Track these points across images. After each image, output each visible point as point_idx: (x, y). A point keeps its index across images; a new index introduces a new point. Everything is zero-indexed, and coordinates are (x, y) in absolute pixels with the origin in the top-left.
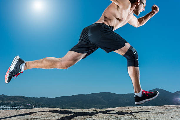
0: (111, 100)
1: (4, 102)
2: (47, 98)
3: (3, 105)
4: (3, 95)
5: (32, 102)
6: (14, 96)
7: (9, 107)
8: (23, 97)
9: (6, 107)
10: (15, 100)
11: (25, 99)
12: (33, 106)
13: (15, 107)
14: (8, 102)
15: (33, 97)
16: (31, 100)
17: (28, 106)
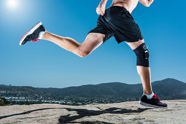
0: (121, 90)
1: (11, 92)
2: (55, 88)
3: (11, 96)
4: (10, 85)
5: (40, 93)
6: (21, 87)
7: (17, 98)
8: (31, 88)
9: (13, 98)
10: (23, 91)
11: (33, 90)
12: (41, 97)
13: (23, 98)
14: (16, 92)
15: (40, 88)
16: (40, 91)
17: (36, 96)
